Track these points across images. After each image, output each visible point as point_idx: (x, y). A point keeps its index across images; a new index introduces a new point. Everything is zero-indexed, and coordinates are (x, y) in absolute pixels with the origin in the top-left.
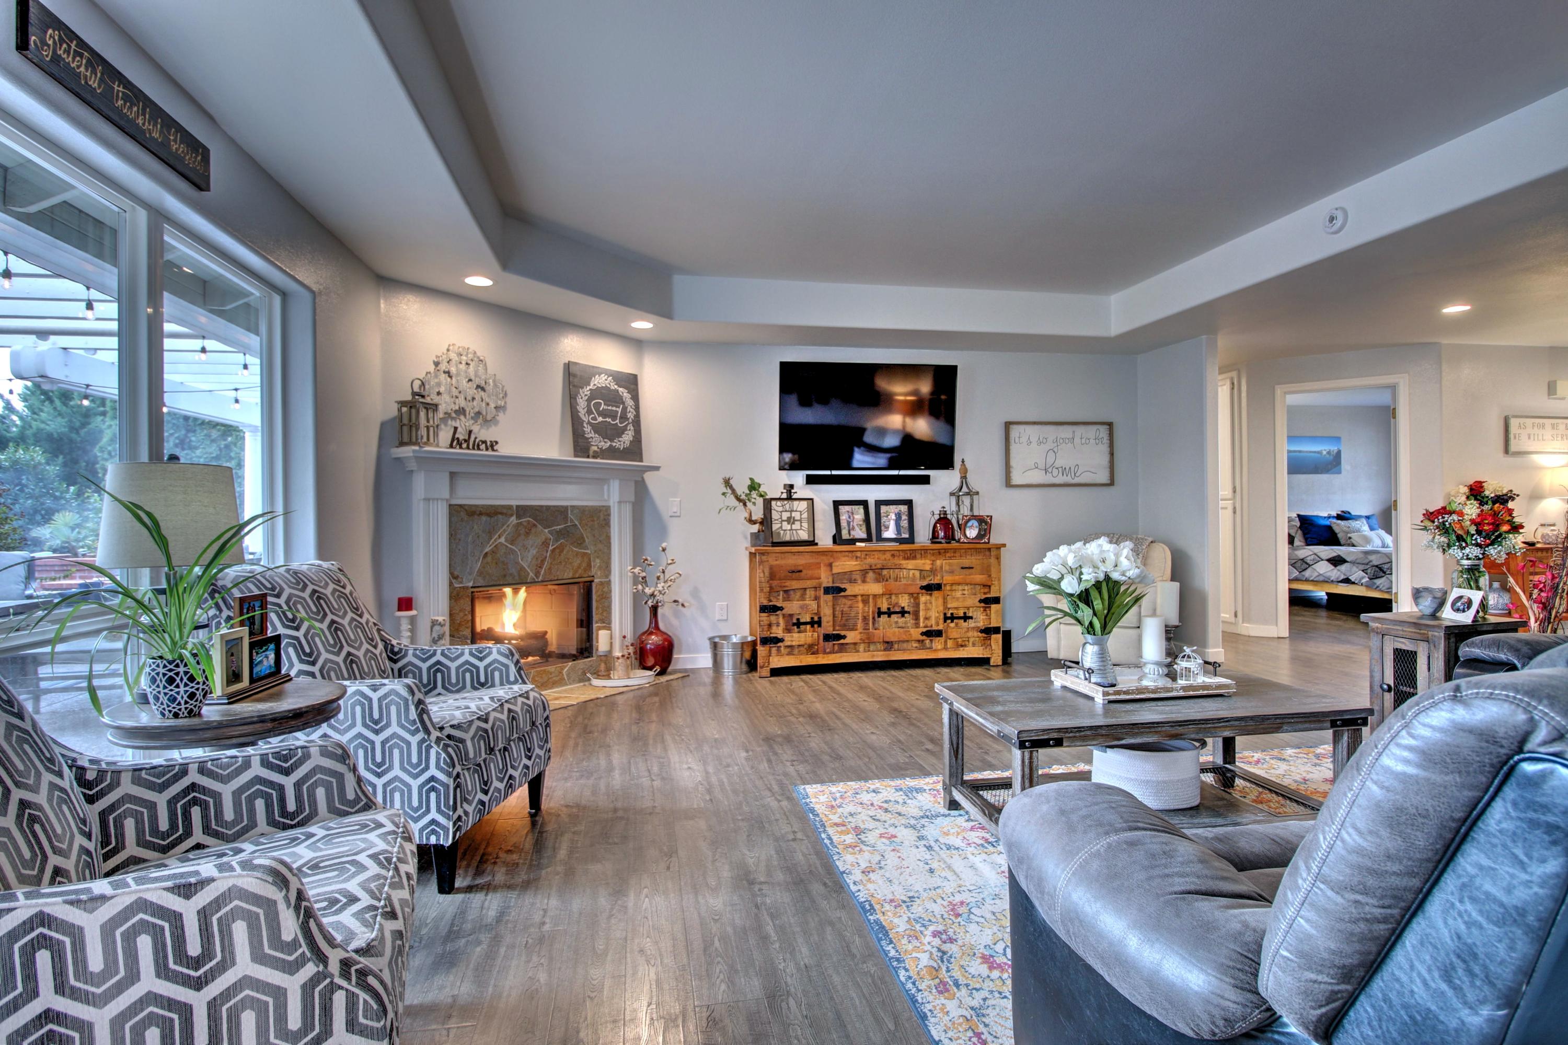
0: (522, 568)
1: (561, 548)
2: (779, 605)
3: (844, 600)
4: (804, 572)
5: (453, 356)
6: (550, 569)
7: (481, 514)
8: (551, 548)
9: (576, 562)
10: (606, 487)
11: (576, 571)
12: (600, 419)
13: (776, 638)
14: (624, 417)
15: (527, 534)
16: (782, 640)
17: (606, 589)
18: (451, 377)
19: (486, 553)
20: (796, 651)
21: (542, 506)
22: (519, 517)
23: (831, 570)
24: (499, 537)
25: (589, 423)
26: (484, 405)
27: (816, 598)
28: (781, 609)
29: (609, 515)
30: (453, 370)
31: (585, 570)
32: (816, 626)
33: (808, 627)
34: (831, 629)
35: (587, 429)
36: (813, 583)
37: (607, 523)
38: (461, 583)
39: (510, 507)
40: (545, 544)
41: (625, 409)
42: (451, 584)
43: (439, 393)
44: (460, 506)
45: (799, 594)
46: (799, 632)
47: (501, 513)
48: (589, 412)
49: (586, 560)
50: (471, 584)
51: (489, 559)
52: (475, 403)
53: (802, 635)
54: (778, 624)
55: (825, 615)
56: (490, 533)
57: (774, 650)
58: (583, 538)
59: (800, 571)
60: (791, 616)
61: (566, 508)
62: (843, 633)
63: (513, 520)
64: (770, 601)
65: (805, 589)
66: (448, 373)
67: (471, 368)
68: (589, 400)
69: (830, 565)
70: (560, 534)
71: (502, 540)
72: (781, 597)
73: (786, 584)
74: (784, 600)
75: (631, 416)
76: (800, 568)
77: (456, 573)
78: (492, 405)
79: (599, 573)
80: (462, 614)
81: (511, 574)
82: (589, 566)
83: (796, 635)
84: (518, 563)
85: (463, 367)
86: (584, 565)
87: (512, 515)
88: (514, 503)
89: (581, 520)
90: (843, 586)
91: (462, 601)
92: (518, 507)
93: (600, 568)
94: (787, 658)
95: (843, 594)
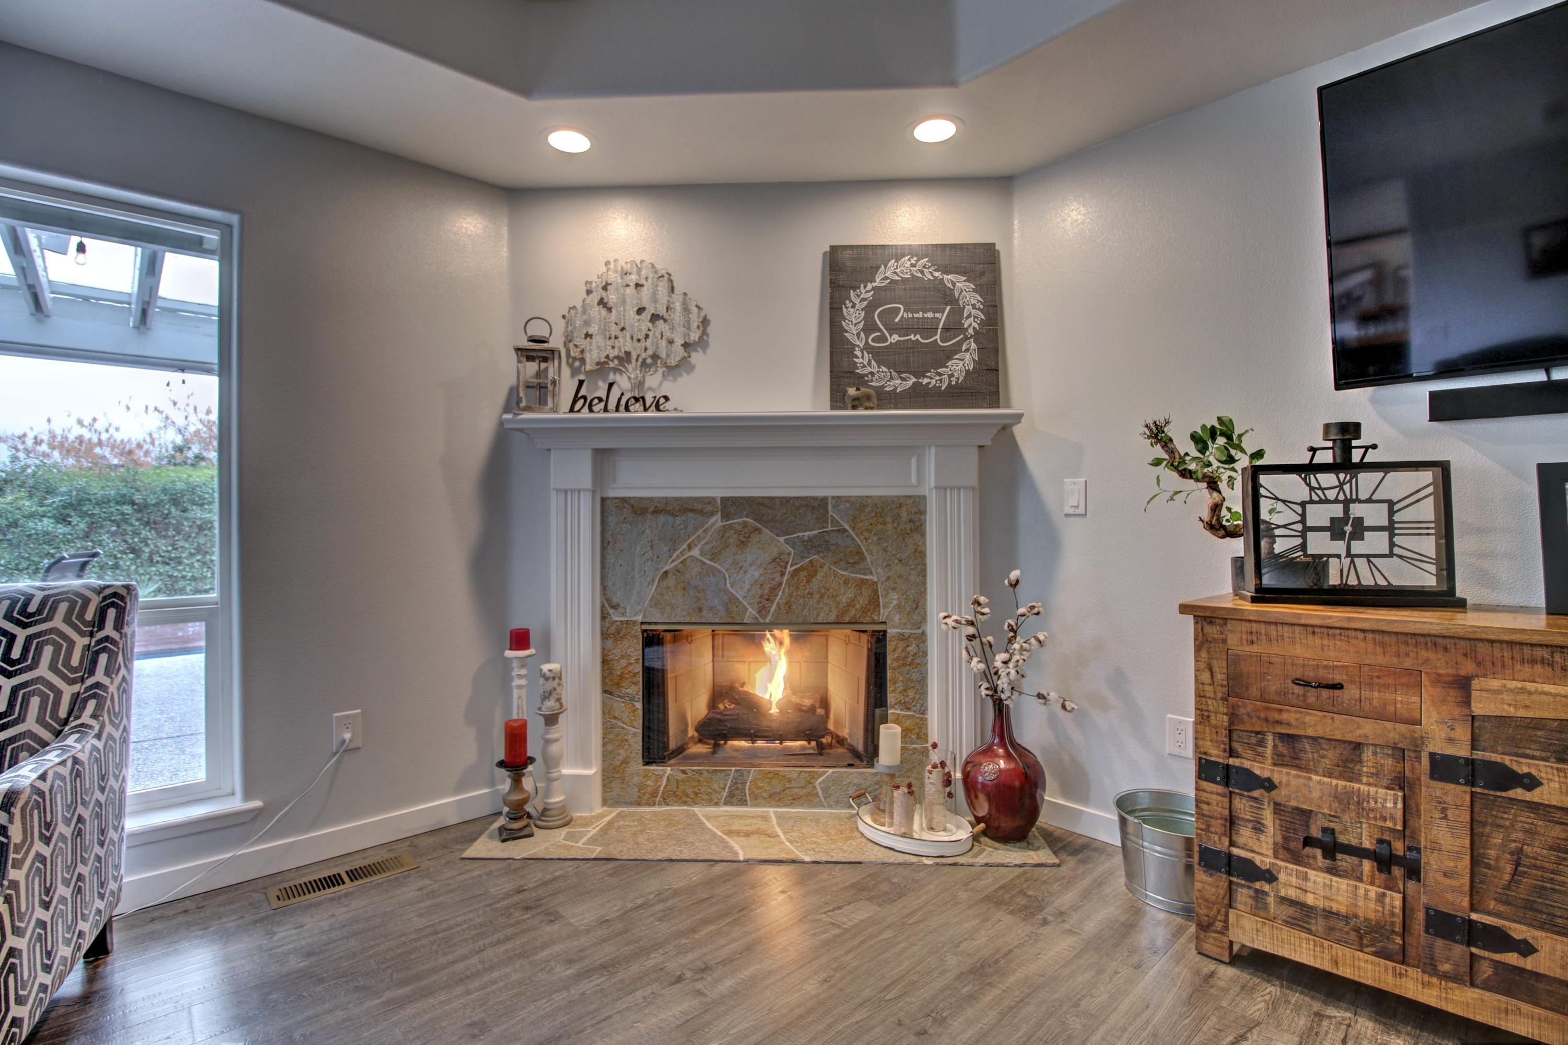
0: (733, 600)
1: (812, 571)
2: (1261, 769)
3: (1526, 818)
4: (1350, 693)
5: (613, 277)
6: (789, 604)
7: (657, 512)
8: (790, 569)
9: (846, 596)
10: (914, 461)
11: (845, 611)
12: (895, 338)
13: (1250, 863)
14: (954, 327)
15: (743, 544)
16: (1270, 877)
17: (912, 648)
18: (610, 310)
19: (666, 573)
20: (1319, 925)
21: (772, 499)
22: (726, 516)
23: (1467, 702)
24: (690, 548)
25: (867, 348)
26: (663, 343)
27: (1401, 783)
28: (1269, 785)
29: (923, 513)
30: (612, 298)
31: (865, 611)
32: (1397, 871)
33: (1367, 866)
34: (1466, 903)
35: (862, 360)
36: (1394, 732)
37: (917, 526)
38: (623, 614)
39: (710, 501)
40: (779, 562)
41: (957, 312)
42: (604, 617)
43: (588, 336)
44: (624, 500)
45: (1331, 756)
46: (1332, 871)
47: (692, 510)
48: (869, 328)
49: (866, 592)
50: (640, 618)
51: (671, 581)
52: (649, 343)
53: (1343, 884)
54: (1258, 828)
55: (1436, 847)
56: (674, 542)
57: (1243, 895)
58: (859, 552)
59: (1339, 686)
60: (1305, 815)
61: (824, 500)
62: (1519, 931)
63: (716, 521)
64: (1232, 753)
65: (1357, 747)
66: (602, 302)
67: (645, 292)
68: (870, 309)
69: (1463, 685)
70: (809, 546)
71: (696, 552)
72: (1269, 751)
73: (1285, 716)
74: (1279, 761)
75: (971, 324)
76: (1338, 678)
77: (615, 600)
78: (679, 341)
79: (897, 618)
80: (624, 662)
81: (711, 609)
82: (874, 602)
83: (1318, 878)
84: (726, 592)
85: (630, 291)
86: (862, 601)
87: (712, 514)
88: (718, 494)
89: (854, 521)
90: (1523, 767)
91: (625, 642)
92: (725, 500)
93: (899, 607)
94: (1286, 932)
95: (1518, 793)
